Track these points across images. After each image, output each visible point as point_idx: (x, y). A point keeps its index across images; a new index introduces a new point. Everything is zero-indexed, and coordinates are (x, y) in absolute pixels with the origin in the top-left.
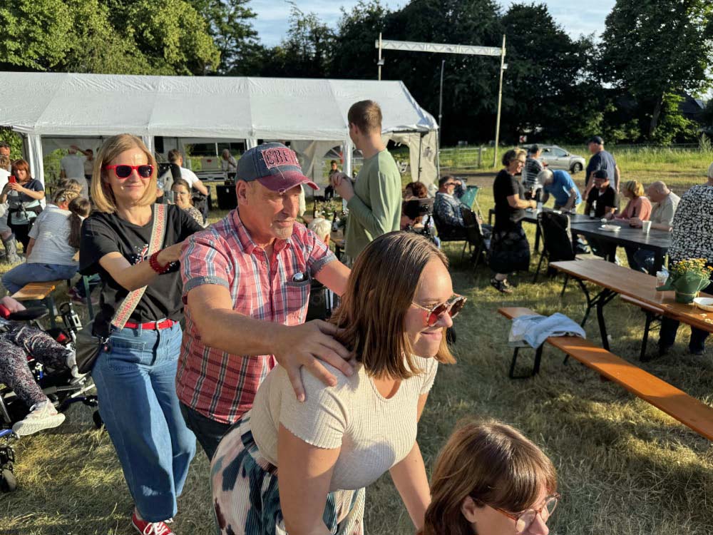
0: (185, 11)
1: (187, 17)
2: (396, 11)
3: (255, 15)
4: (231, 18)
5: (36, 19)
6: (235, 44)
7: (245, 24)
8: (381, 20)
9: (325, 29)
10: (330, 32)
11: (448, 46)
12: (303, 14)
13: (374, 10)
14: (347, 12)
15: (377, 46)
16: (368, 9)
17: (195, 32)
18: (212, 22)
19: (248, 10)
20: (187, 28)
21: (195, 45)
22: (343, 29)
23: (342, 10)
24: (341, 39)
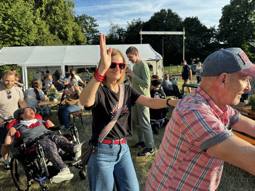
0: (75, 25)
1: (75, 27)
2: (146, 22)
3: (98, 25)
4: (90, 27)
5: (25, 30)
6: (91, 35)
7: (95, 29)
8: (141, 25)
9: (122, 29)
10: (124, 30)
11: (165, 32)
12: (114, 25)
13: (139, 22)
14: (129, 23)
15: (140, 33)
16: (136, 22)
17: (78, 32)
18: (84, 28)
19: (96, 24)
20: (75, 31)
21: (78, 36)
22: (128, 29)
23: (128, 22)
24: (127, 32)
